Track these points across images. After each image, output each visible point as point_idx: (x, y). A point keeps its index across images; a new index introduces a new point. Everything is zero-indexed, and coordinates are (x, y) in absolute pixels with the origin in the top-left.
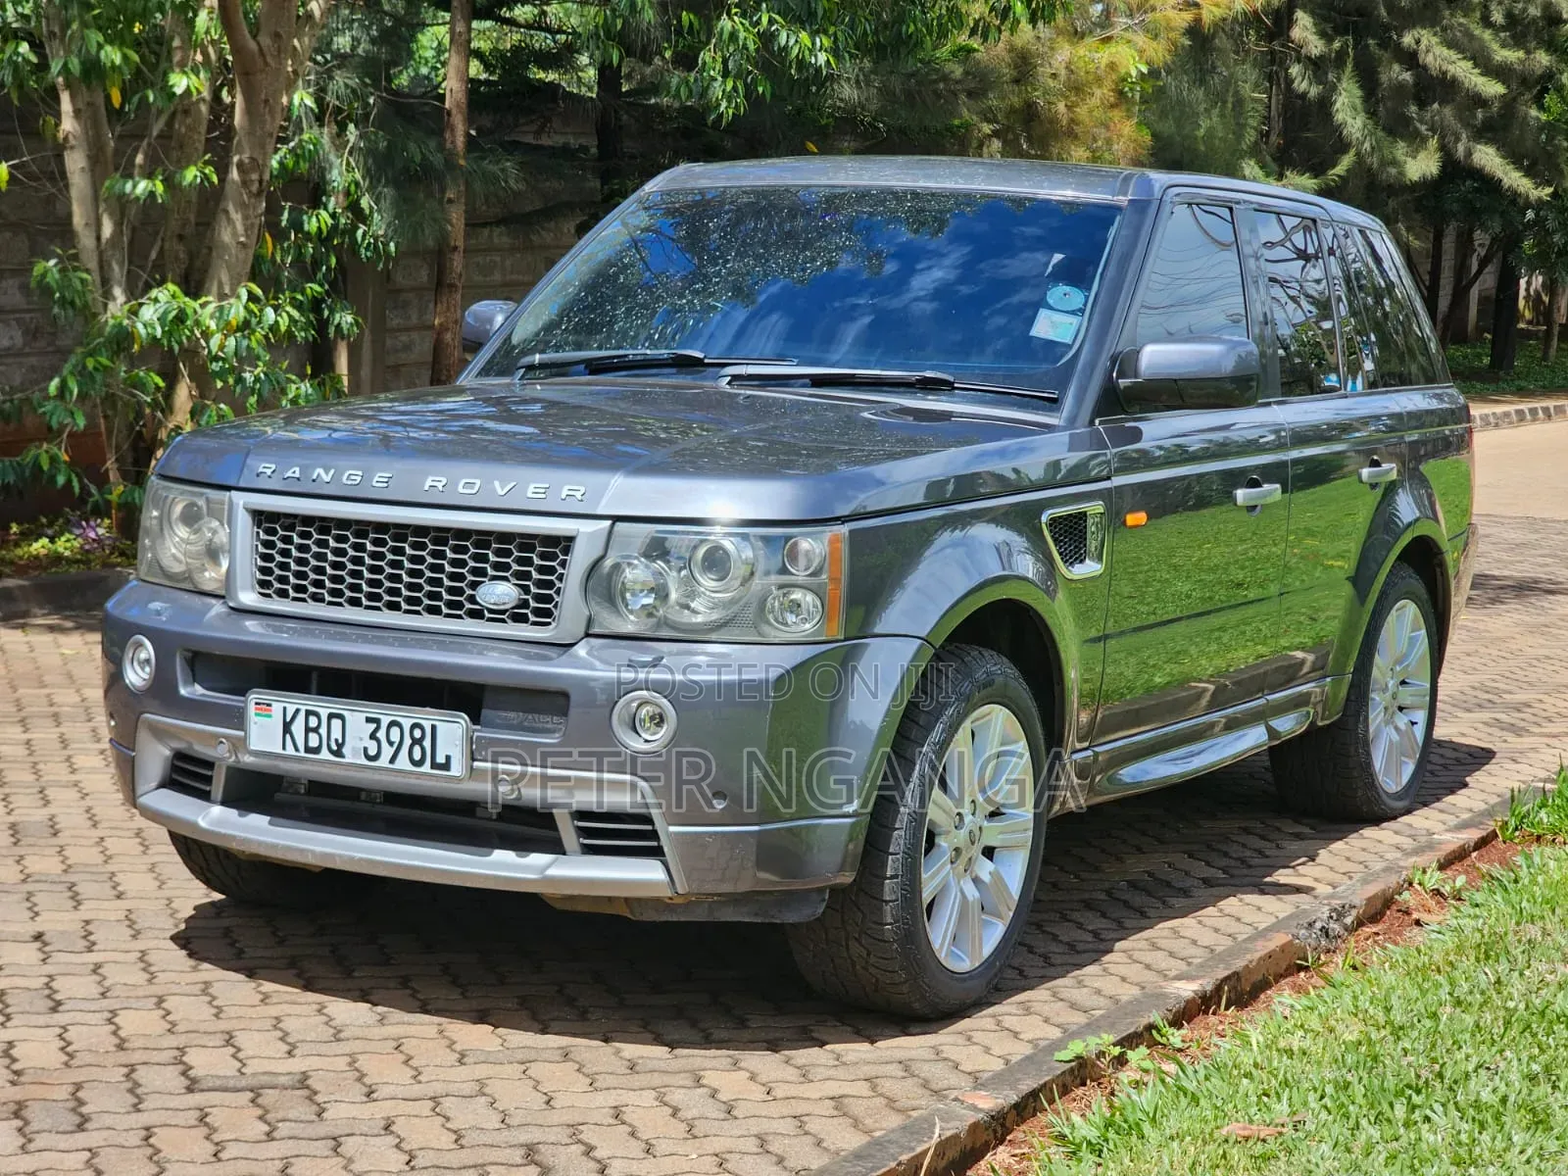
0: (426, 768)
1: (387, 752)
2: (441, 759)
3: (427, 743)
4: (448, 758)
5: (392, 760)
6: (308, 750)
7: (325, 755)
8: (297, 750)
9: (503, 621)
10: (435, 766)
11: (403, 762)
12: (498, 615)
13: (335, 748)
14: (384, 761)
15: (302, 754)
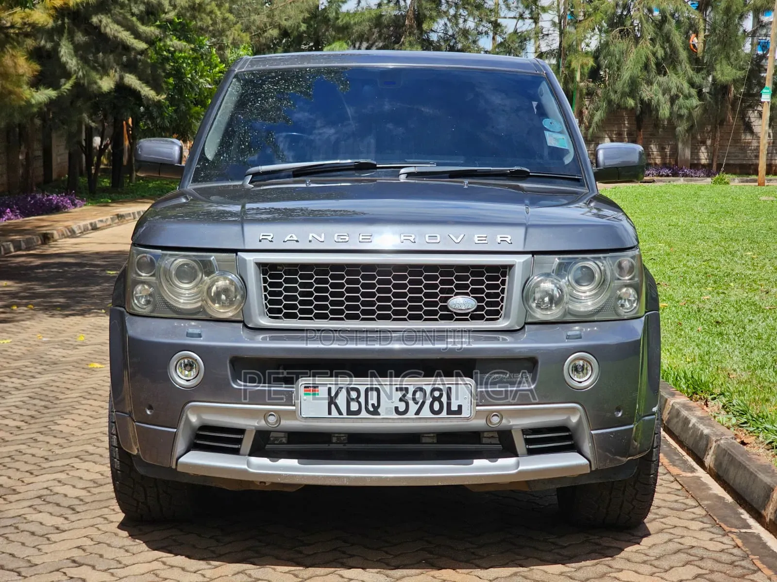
0: (444, 414)
1: (413, 408)
2: (454, 408)
3: (444, 399)
4: (460, 407)
5: (418, 413)
6: (349, 412)
7: (364, 414)
8: (340, 413)
9: (467, 320)
10: (449, 412)
11: (426, 412)
12: (462, 316)
13: (371, 409)
14: (411, 414)
15: (345, 415)
